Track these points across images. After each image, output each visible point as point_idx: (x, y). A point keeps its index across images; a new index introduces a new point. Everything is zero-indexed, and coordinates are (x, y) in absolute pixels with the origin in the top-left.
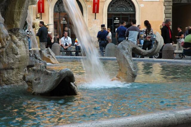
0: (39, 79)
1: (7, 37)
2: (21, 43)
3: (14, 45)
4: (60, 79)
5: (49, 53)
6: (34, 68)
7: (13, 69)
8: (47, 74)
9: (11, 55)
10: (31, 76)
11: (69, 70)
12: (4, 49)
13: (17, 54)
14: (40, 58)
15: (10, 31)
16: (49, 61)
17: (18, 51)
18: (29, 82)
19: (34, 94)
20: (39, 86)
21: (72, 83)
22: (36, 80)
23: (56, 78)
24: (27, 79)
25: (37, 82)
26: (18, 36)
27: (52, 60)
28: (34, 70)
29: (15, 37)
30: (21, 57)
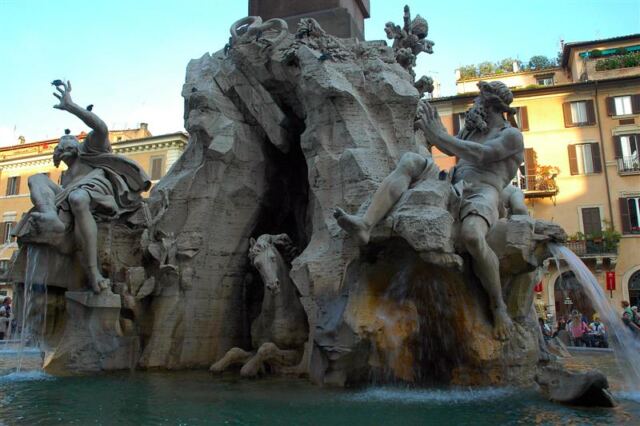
0: (558, 382)
1: (511, 327)
2: (528, 334)
3: (520, 337)
4: (587, 384)
5: (558, 344)
6: (549, 366)
7: (519, 366)
8: (569, 375)
9: (517, 349)
10: (545, 377)
11: (599, 371)
12: (509, 342)
13: (524, 348)
14: (547, 350)
15: (514, 319)
16: (558, 353)
17: (526, 343)
18: (544, 385)
19: (552, 401)
20: (558, 391)
21: (604, 390)
22: (553, 382)
23: (583, 382)
24: (540, 381)
25: (555, 385)
26: (525, 325)
27: (562, 352)
28: (549, 370)
29: (520, 328)
30: (530, 351)
